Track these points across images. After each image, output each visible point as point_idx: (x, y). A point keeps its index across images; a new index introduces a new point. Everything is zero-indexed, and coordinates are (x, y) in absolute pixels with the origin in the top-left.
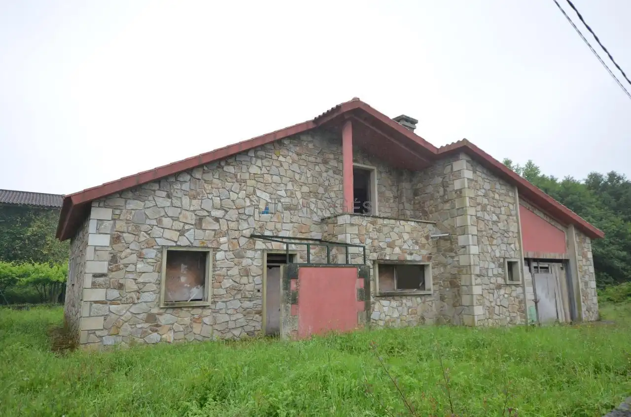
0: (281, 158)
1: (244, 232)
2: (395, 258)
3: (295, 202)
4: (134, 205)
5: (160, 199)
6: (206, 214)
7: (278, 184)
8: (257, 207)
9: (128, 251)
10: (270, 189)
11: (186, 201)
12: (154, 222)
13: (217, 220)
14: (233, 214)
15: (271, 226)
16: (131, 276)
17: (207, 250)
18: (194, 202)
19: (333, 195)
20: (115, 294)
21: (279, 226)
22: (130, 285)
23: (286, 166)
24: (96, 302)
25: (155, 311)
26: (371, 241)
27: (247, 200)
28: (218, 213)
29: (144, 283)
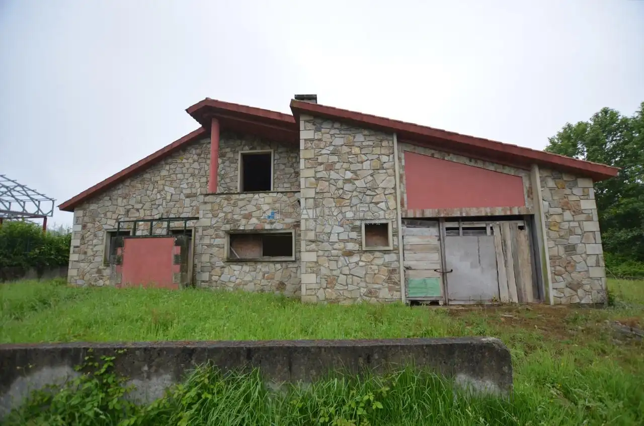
0: (184, 161)
1: (155, 216)
2: (251, 228)
3: (194, 191)
4: (93, 207)
5: (106, 202)
6: (131, 207)
7: (181, 180)
8: (165, 198)
9: (89, 233)
10: (175, 184)
11: (120, 200)
12: (103, 216)
13: (138, 210)
14: (147, 206)
15: (174, 211)
16: (91, 247)
17: (129, 230)
18: (125, 201)
19: (228, 180)
20: (83, 257)
21: (181, 210)
22: (90, 253)
23: (187, 166)
24: (75, 261)
25: (101, 267)
26: (224, 214)
27: (158, 195)
28: (139, 206)
29: (97, 251)
